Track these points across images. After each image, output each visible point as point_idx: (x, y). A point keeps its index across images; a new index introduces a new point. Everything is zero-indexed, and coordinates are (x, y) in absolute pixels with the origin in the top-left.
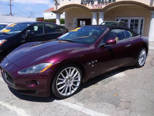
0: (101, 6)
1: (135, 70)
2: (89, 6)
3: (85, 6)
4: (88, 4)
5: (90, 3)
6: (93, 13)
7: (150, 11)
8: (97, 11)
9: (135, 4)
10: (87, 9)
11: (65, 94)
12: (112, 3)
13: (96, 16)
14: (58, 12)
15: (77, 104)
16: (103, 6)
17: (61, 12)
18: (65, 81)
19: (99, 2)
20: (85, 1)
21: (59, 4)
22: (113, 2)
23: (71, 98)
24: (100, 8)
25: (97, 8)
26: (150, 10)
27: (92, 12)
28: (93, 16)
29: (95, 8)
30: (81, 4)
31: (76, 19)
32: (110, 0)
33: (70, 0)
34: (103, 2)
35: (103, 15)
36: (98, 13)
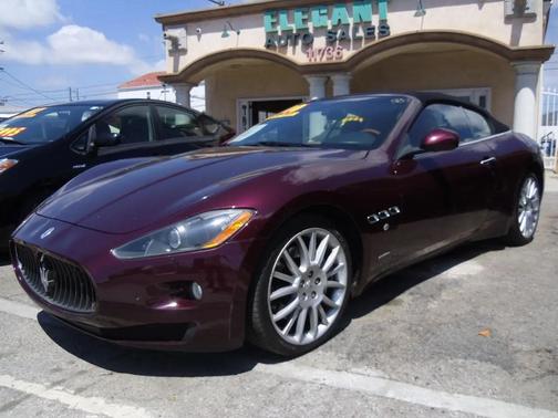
0: (339, 53)
1: (510, 255)
2: (297, 55)
3: (280, 54)
4: (290, 49)
5: (300, 42)
6: (312, 80)
7: (512, 64)
8: (324, 71)
9: (459, 42)
10: (290, 64)
11: (296, 339)
12: (377, 40)
13: (321, 90)
14: (182, 80)
15: (354, 370)
16: (347, 54)
17: (192, 79)
18: (296, 283)
19: (330, 37)
20: (280, 38)
21: (184, 51)
22: (380, 37)
23: (320, 352)
24: (334, 60)
25: (324, 60)
26: (511, 60)
27: (305, 76)
28: (311, 88)
29: (318, 61)
30: (268, 46)
31: (245, 102)
32: (370, 32)
33: (227, 35)
34: (344, 39)
35: (347, 84)
36: (329, 78)
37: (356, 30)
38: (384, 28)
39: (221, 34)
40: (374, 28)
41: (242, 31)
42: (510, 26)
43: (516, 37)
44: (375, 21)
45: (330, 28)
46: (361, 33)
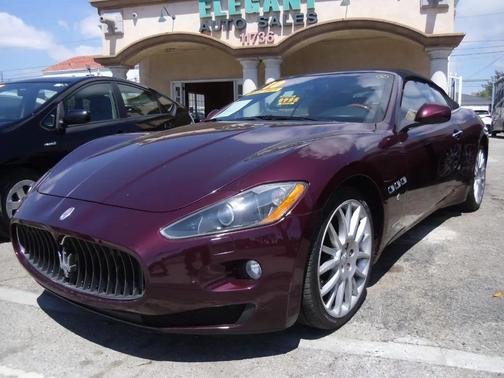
0: (270, 38)
2: (231, 40)
3: (215, 38)
4: (224, 33)
5: (233, 27)
6: (245, 63)
7: (427, 49)
8: (257, 54)
10: (224, 48)
11: (335, 312)
12: (305, 27)
13: (254, 72)
14: (120, 61)
16: (278, 39)
17: (128, 62)
18: (337, 257)
19: (263, 23)
20: (214, 24)
21: (121, 35)
22: (308, 24)
23: (355, 323)
24: (266, 45)
25: (257, 44)
26: (426, 46)
27: (239, 59)
28: (244, 71)
29: (251, 44)
30: (202, 31)
31: (179, 84)
32: (299, 19)
33: (164, 20)
34: (275, 26)
35: (278, 67)
36: (261, 61)
37: (286, 17)
38: (312, 16)
39: (158, 18)
40: (302, 16)
41: (177, 17)
42: (425, 16)
43: (430, 25)
44: (304, 9)
45: (261, 14)
46: (291, 20)
